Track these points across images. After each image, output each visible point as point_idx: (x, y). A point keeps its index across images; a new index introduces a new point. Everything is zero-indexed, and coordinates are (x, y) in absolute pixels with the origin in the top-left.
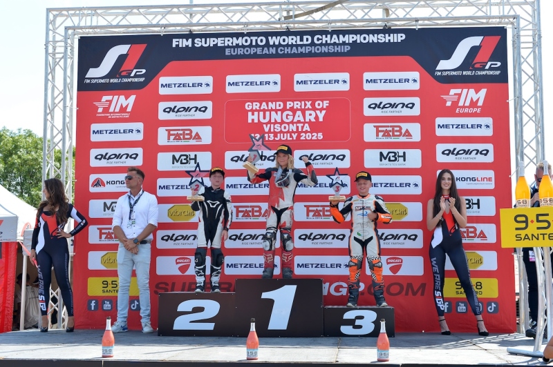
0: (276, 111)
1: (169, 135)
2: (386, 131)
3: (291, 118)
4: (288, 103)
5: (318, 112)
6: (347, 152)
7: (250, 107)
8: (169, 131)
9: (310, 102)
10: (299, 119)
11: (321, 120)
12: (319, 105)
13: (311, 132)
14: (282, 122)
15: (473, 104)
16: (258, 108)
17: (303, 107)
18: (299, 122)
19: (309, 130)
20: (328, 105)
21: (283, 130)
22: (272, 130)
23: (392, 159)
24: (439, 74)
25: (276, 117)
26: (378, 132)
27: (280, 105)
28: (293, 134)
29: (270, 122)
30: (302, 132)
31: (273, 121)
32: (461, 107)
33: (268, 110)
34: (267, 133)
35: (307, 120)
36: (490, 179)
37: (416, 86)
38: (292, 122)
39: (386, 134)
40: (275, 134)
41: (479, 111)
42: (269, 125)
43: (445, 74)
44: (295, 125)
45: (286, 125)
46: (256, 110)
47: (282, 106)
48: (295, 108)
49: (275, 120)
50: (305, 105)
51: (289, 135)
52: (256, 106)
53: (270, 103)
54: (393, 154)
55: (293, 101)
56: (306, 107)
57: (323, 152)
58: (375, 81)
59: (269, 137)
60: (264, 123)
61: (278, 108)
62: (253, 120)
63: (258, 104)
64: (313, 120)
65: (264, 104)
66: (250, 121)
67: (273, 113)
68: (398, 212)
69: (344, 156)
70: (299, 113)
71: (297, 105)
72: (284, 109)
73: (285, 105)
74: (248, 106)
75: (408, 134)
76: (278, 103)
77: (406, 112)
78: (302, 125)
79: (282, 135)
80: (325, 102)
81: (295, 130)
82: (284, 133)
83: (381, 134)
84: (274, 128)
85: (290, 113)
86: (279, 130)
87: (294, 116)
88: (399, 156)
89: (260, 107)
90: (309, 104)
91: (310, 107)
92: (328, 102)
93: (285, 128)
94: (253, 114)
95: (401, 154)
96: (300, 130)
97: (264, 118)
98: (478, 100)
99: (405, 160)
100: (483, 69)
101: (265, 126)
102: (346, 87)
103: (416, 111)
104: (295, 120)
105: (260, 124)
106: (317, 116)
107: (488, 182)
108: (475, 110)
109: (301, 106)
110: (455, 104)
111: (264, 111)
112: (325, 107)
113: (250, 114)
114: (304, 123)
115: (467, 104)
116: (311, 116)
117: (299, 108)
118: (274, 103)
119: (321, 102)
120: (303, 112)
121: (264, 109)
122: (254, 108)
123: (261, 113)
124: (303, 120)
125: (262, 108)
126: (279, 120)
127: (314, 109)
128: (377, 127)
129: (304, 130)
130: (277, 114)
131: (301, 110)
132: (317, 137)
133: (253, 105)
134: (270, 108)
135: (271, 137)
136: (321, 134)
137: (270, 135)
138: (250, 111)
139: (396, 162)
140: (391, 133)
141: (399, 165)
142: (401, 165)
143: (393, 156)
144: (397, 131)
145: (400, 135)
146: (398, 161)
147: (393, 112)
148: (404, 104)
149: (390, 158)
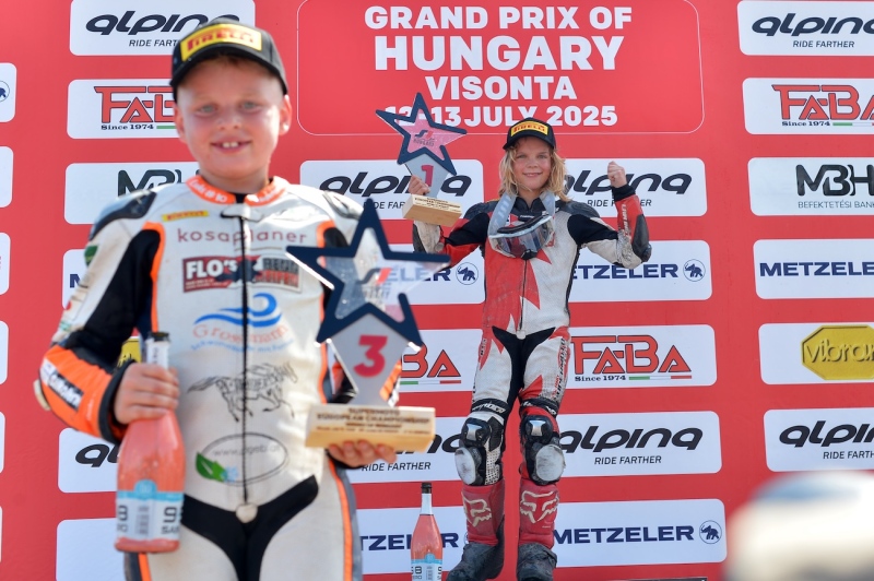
0: (466, 34)
1: (108, 106)
2: (813, 103)
3: (513, 58)
4: (503, 11)
5: (599, 41)
6: (695, 167)
7: (382, 22)
8: (106, 92)
9: (573, 10)
10: (540, 61)
11: (609, 64)
12: (601, 18)
13: (581, 103)
14: (487, 71)
16: (407, 26)
17: (551, 25)
18: (540, 70)
19: (573, 96)
20: (628, 19)
21: (491, 95)
22: (455, 95)
23: (836, 186)
25: (467, 53)
26: (786, 104)
27: (477, 18)
28: (522, 109)
29: (445, 70)
30: (551, 101)
31: (456, 65)
33: (439, 32)
34: (437, 103)
35: (566, 65)
38: (519, 72)
39: (812, 111)
40: (466, 108)
42: (443, 80)
44: (528, 79)
45: (501, 81)
46: (401, 31)
47: (483, 22)
48: (526, 26)
49: (464, 63)
50: (559, 18)
51: (509, 110)
52: (400, 17)
53: (445, 11)
54: (837, 174)
55: (519, 5)
56: (563, 26)
59: (445, 116)
60: (429, 73)
61: (471, 25)
62: (391, 62)
63: (408, 13)
64: (585, 66)
65: (426, 11)
66: (381, 65)
67: (457, 41)
68: (862, 354)
69: (687, 179)
70: (538, 42)
71: (532, 17)
72: (489, 33)
73: (494, 18)
74: (374, 18)
76: (471, 11)
77: (866, 45)
78: (551, 79)
79: (487, 110)
80: (619, 11)
81: (528, 95)
82: (493, 104)
83: (796, 111)
84: (462, 89)
85: (512, 42)
86: (478, 95)
87: (524, 50)
88: (854, 180)
89: (413, 21)
90: (569, 16)
91: (574, 26)
92: (628, 10)
93: (496, 88)
94: (391, 44)
95: (861, 173)
96: (544, 95)
97: (429, 56)
101: (430, 80)
104: (528, 66)
106: (595, 49)
109: (544, 22)
111: (428, 34)
112: (619, 26)
113: (381, 41)
114: (558, 74)
116: (574, 53)
117: (539, 26)
118: (458, 10)
119: (606, 12)
120: (553, 38)
121: (427, 28)
122: (394, 25)
123: (418, 42)
124: (551, 66)
125: (419, 25)
126: (476, 65)
127: (586, 31)
128: (783, 90)
129: (558, 96)
130: (469, 43)
131: (545, 32)
132: (599, 118)
133: (389, 15)
134: (445, 26)
135: (451, 116)
136: (613, 108)
137: (448, 109)
138: (380, 32)
139: (847, 197)
140: (826, 109)
141: (857, 205)
142: (863, 205)
143: (836, 180)
144: (843, 102)
145: (852, 116)
146: (853, 194)
147: (829, 44)
148: (858, 22)
149: (826, 185)
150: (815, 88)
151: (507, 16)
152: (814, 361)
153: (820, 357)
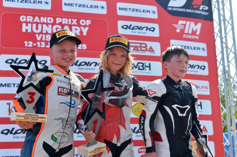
2: (136, 47)
4: (57, 19)
5: (82, 28)
7: (25, 20)
9: (76, 20)
11: (85, 34)
12: (83, 22)
15: (194, 33)
16: (31, 21)
17: (70, 23)
20: (90, 23)
22: (44, 39)
23: (141, 68)
24: (170, 9)
25: (47, 29)
27: (50, 20)
29: (41, 33)
31: (44, 32)
32: (186, 34)
33: (40, 23)
34: (39, 41)
36: (206, 88)
37: (155, 16)
39: (136, 49)
41: (197, 38)
42: (41, 35)
43: (174, 9)
46: (30, 22)
47: (52, 21)
48: (63, 23)
49: (47, 31)
50: (72, 22)
52: (30, 19)
53: (42, 18)
55: (62, 18)
56: (73, 24)
57: (87, 60)
58: (125, 9)
59: (41, 44)
60: (37, 33)
61: (49, 22)
62: (27, 30)
63: (32, 18)
64: (79, 34)
65: (37, 18)
66: (24, 30)
67: (45, 26)
70: (66, 27)
71: (65, 21)
72: (54, 24)
73: (55, 20)
74: (22, 18)
75: (151, 50)
76: (49, 18)
77: (149, 34)
80: (88, 21)
83: (132, 48)
84: (45, 38)
85: (59, 27)
88: (146, 66)
89: (33, 20)
90: (75, 21)
91: (76, 24)
92: (90, 21)
94: (27, 25)
95: (147, 65)
97: (37, 29)
98: (196, 30)
99: (150, 70)
100: (198, 9)
101: (37, 35)
102: (104, 12)
103: (156, 34)
105: (33, 34)
106: (81, 31)
107: (206, 90)
108: (195, 37)
109: (68, 22)
110: (182, 31)
111: (37, 23)
112: (88, 25)
113: (24, 25)
115: (190, 32)
116: (76, 31)
117: (67, 23)
118: (45, 18)
119: (84, 21)
120: (70, 27)
122: (28, 21)
123: (34, 25)
125: (35, 21)
127: (79, 25)
130: (48, 26)
131: (68, 25)
132: (82, 47)
133: (27, 18)
134: (42, 22)
135: (42, 45)
136: (85, 45)
137: (41, 43)
138: (24, 22)
139: (144, 71)
140: (139, 49)
141: (146, 73)
142: (148, 73)
143: (141, 66)
144: (143, 47)
145: (146, 51)
146: (145, 70)
147: (140, 33)
148: (147, 28)
149: (139, 67)
150: (137, 43)
151: (58, 20)
152: (135, 112)
153: (136, 111)
